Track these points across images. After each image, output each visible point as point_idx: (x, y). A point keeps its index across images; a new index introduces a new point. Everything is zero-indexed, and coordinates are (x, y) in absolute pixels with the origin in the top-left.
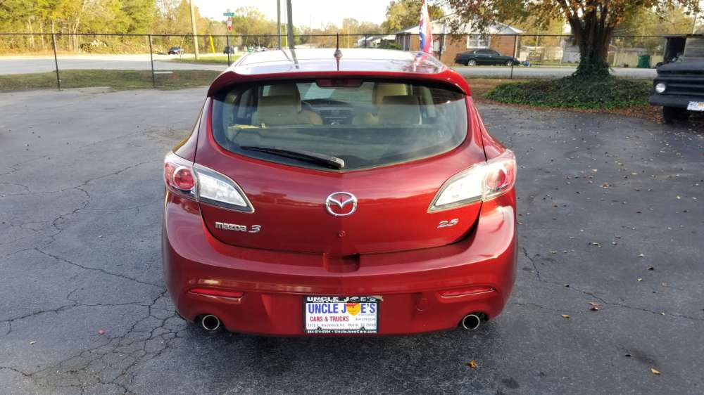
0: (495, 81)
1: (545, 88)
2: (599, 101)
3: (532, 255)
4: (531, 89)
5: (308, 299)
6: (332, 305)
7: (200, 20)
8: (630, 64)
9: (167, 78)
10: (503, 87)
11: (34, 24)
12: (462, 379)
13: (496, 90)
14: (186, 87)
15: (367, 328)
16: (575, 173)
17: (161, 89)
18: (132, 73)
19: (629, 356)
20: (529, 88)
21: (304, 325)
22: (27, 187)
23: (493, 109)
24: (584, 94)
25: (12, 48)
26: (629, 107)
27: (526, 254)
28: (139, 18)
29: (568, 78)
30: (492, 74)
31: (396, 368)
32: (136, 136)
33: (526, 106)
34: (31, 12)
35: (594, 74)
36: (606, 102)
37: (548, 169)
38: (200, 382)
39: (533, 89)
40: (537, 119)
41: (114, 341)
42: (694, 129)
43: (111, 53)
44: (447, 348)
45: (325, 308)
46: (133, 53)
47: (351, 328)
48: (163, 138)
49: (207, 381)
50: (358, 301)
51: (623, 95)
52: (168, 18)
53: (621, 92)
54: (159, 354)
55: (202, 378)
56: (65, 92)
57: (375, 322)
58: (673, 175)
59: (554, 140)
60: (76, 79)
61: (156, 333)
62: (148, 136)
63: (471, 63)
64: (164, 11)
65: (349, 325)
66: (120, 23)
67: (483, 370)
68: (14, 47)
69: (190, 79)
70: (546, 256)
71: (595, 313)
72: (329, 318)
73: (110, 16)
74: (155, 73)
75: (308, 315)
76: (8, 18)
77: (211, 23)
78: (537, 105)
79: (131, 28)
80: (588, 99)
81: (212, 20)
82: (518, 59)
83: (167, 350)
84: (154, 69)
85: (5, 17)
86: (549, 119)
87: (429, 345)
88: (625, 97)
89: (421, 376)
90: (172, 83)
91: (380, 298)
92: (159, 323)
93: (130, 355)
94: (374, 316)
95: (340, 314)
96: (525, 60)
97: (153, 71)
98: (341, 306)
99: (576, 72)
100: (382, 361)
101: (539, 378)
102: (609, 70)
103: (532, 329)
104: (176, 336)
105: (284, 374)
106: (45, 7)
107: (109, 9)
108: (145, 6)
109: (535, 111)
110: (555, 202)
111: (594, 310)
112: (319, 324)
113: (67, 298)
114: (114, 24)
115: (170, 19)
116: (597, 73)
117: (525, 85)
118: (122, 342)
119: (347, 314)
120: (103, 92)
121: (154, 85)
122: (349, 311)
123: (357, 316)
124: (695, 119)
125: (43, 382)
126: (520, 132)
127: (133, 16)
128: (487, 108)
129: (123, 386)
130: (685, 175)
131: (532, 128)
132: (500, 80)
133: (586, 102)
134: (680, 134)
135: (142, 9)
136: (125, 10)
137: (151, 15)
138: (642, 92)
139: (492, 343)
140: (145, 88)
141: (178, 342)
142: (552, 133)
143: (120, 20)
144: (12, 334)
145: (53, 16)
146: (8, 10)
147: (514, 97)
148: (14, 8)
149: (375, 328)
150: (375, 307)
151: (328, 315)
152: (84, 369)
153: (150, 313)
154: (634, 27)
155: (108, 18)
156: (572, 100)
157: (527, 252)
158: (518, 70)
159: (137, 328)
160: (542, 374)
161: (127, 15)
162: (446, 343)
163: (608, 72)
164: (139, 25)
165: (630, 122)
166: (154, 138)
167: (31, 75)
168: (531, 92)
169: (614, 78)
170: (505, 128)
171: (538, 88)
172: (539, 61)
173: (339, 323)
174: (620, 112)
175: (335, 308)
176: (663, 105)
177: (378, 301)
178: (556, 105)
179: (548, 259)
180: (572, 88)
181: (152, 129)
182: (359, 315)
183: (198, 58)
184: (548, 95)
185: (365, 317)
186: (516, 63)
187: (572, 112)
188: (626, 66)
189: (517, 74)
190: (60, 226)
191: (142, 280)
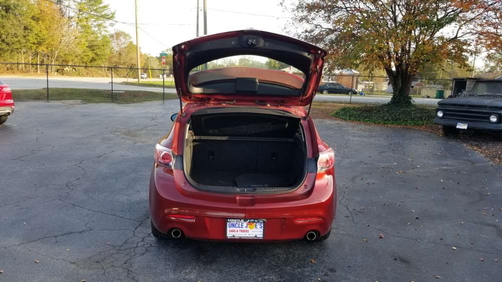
0: (339, 104)
1: (370, 111)
2: (405, 120)
3: (351, 209)
4: (361, 111)
5: (229, 220)
6: (240, 223)
7: (141, 55)
8: (431, 96)
9: (121, 95)
10: (344, 109)
11: (26, 54)
12: (307, 268)
13: (339, 111)
14: (134, 102)
15: (258, 236)
16: (383, 165)
17: (117, 103)
18: (97, 91)
19: (396, 259)
20: (361, 110)
21: (226, 234)
22: (44, 164)
23: (336, 124)
24: (395, 116)
25: (8, 70)
26: (423, 125)
27: (348, 209)
28: (99, 53)
29: (385, 105)
30: (338, 100)
31: (273, 263)
32: (106, 134)
33: (358, 122)
34: (24, 46)
35: (402, 103)
36: (409, 122)
37: (366, 162)
38: (167, 267)
39: (363, 111)
40: (364, 131)
41: (117, 248)
42: (461, 140)
43: (77, 76)
44: (300, 254)
45: (237, 225)
46: (93, 76)
47: (250, 236)
48: (124, 136)
49: (171, 266)
50: (254, 222)
51: (420, 117)
52: (119, 54)
53: (419, 115)
54: (143, 254)
55: (169, 265)
56: (52, 103)
57: (262, 233)
58: (442, 168)
59: (373, 144)
60: (59, 95)
61: (140, 244)
62: (114, 135)
63: (325, 92)
64: (116, 49)
65: (249, 234)
66: (86, 56)
67: (318, 264)
68: (10, 70)
69: (137, 97)
70: (359, 210)
71: (382, 239)
72: (239, 231)
73: (79, 51)
74: (113, 92)
75: (228, 229)
76: (8, 50)
77: (148, 58)
78: (365, 122)
79: (93, 60)
80: (397, 119)
81: (149, 56)
82: (356, 91)
83: (147, 252)
84: (113, 89)
85: (6, 49)
86: (371, 131)
87: (290, 253)
88: (421, 118)
89: (286, 266)
90: (124, 99)
91: (265, 220)
92: (140, 240)
93: (127, 255)
94: (262, 230)
95: (244, 229)
96: (361, 91)
97: (112, 90)
98: (245, 224)
99: (391, 102)
100: (265, 259)
101: (347, 269)
102: (412, 101)
103: (346, 246)
104: (151, 246)
105: (213, 264)
106: (34, 43)
107: (79, 46)
108: (104, 46)
109: (364, 126)
110: (368, 181)
111: (381, 237)
112: (234, 234)
113: (85, 226)
114: (82, 56)
115: (120, 54)
116: (403, 102)
117: (358, 108)
118: (121, 248)
119: (248, 229)
120: (78, 104)
121: (112, 100)
122: (249, 228)
123: (253, 230)
124: (463, 134)
125: (82, 266)
126: (351, 138)
127: (95, 52)
128: (333, 123)
129: (126, 268)
130: (448, 168)
131: (360, 136)
132: (343, 105)
133: (396, 120)
134: (452, 143)
135: (102, 47)
136: (89, 47)
137: (108, 51)
138: (432, 116)
139: (324, 252)
140: (106, 102)
141: (153, 249)
142: (372, 140)
143: (86, 54)
144: (57, 244)
145: (40, 50)
146: (8, 44)
147: (350, 116)
148: (13, 43)
149: (262, 236)
150: (262, 225)
151: (238, 229)
152: (103, 261)
153: (134, 234)
154: (435, 71)
155: (78, 52)
156: (388, 119)
157: (349, 208)
158: (355, 98)
159: (129, 241)
160: (349, 266)
161: (91, 51)
162: (300, 252)
163: (411, 102)
164: (98, 57)
165: (423, 134)
166: (118, 136)
167: (26, 91)
168: (361, 114)
169: (414, 106)
170: (343, 136)
171: (366, 111)
172: (371, 91)
173: (244, 233)
174: (418, 128)
175: (242, 225)
176: (442, 125)
177: (264, 222)
178: (377, 122)
179: (360, 212)
180: (388, 111)
181: (117, 130)
182: (254, 229)
183: (140, 82)
184: (372, 116)
185: (257, 230)
186: (355, 93)
187: (387, 126)
188: (428, 97)
189: (355, 101)
190: (71, 187)
191: (127, 217)
